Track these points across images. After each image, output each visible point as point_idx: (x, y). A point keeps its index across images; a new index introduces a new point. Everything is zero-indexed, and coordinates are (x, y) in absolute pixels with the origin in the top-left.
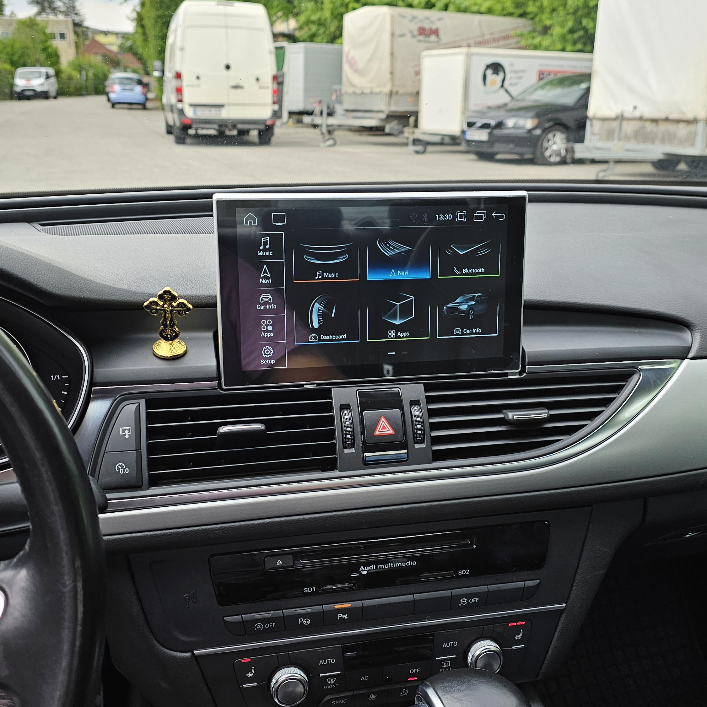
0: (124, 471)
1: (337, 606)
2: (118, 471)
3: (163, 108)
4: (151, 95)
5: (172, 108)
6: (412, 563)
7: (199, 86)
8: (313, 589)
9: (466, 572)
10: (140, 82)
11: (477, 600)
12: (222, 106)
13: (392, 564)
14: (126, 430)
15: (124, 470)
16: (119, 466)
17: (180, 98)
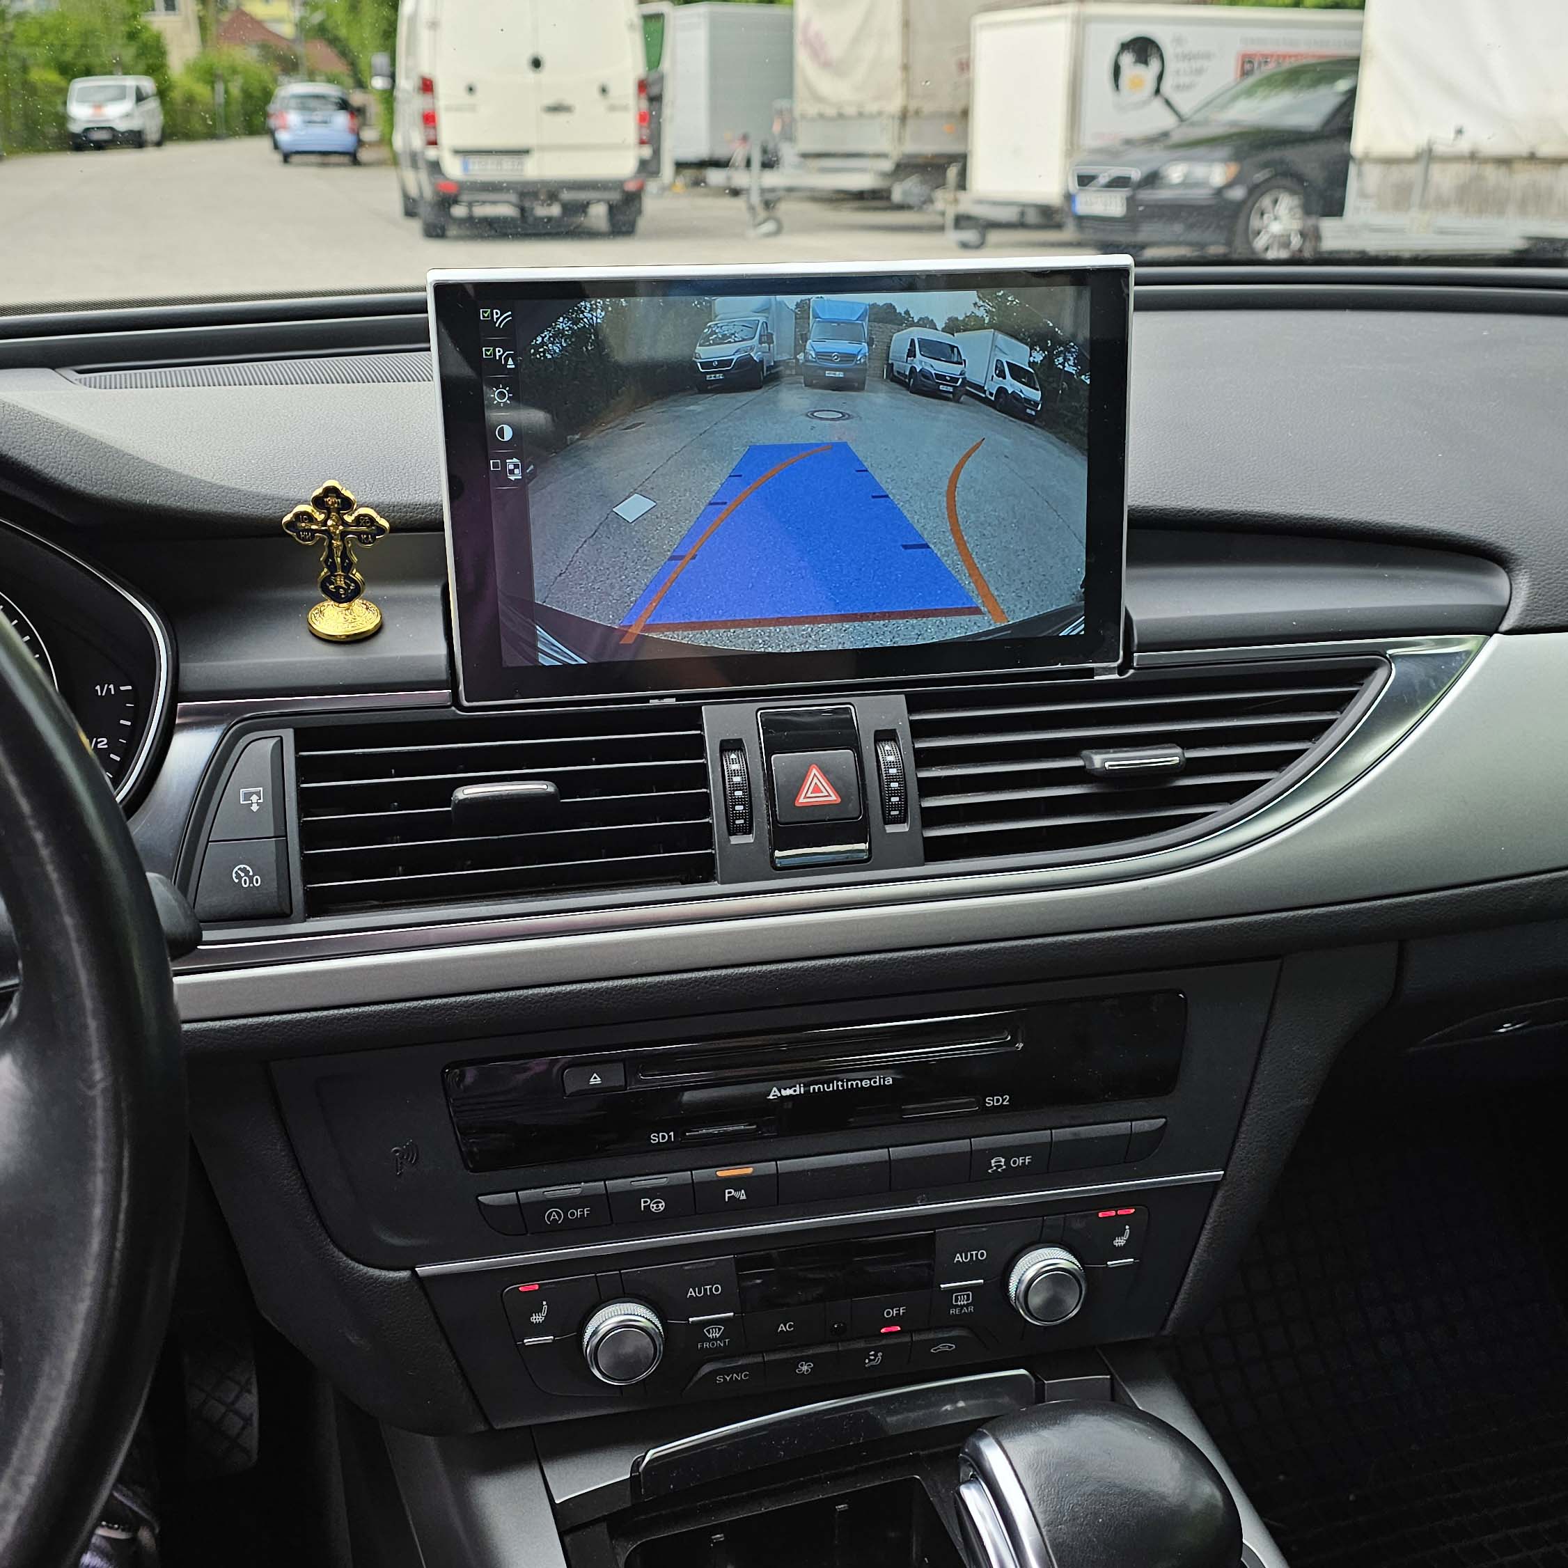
0: (251, 882)
1: (723, 1173)
2: (236, 881)
3: (395, 161)
4: (369, 135)
5: (414, 159)
6: (884, 1081)
7: (472, 108)
8: (670, 1137)
9: (1003, 1100)
10: (344, 105)
11: (1027, 1161)
12: (525, 152)
13: (840, 1083)
14: (252, 794)
15: (251, 879)
16: (239, 872)
17: (432, 138)
